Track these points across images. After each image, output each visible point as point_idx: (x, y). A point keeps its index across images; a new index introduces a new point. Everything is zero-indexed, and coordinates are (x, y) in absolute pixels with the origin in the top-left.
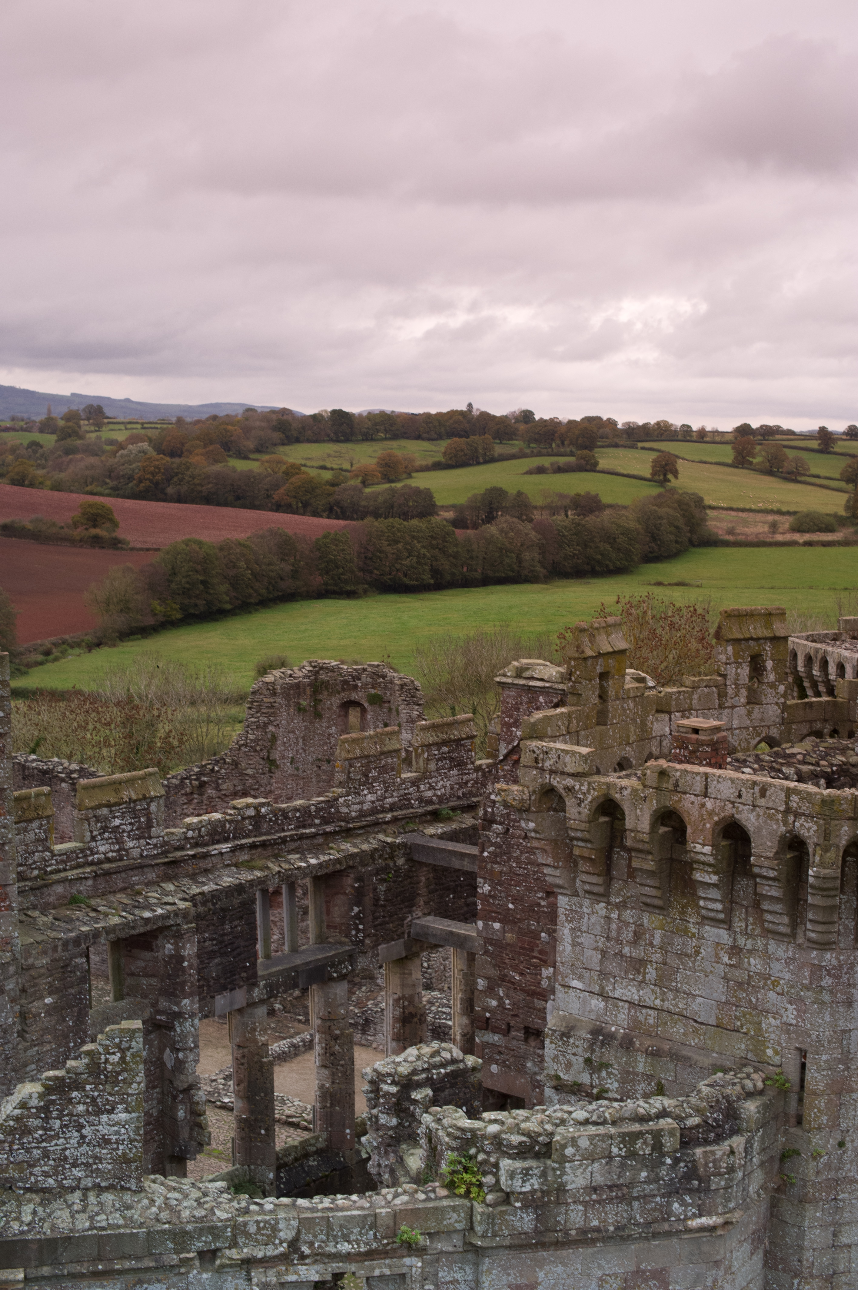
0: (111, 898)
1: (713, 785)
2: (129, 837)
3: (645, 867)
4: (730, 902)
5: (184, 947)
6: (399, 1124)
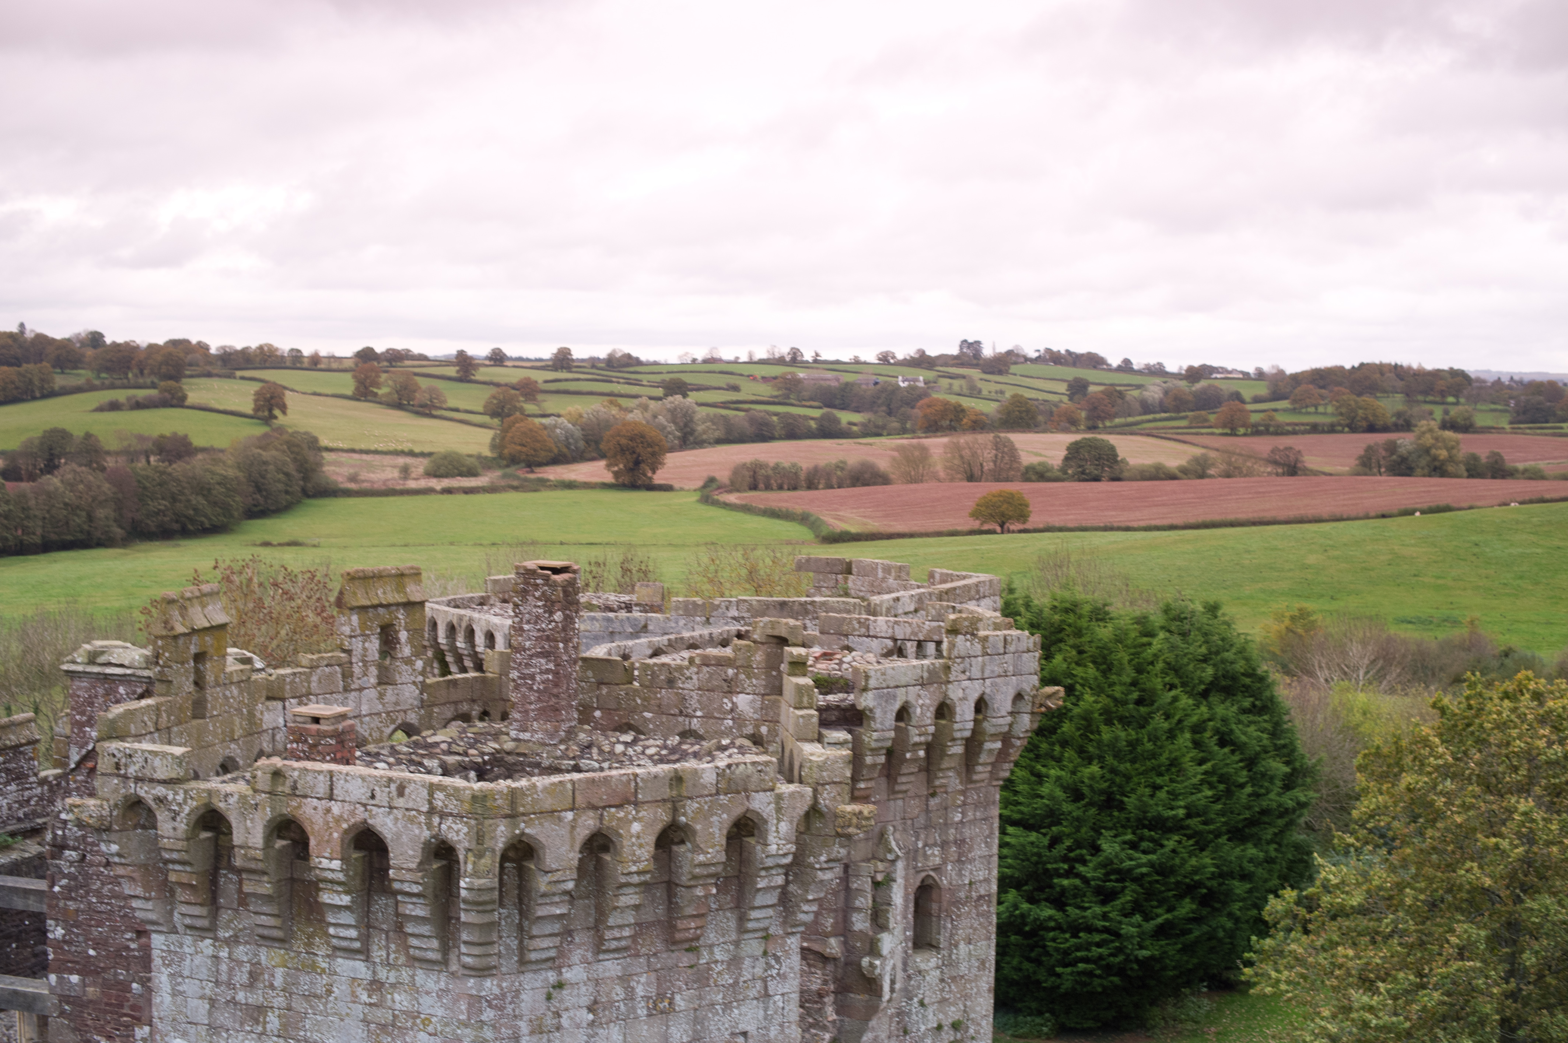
1: (339, 786)
3: (260, 891)
4: (367, 927)
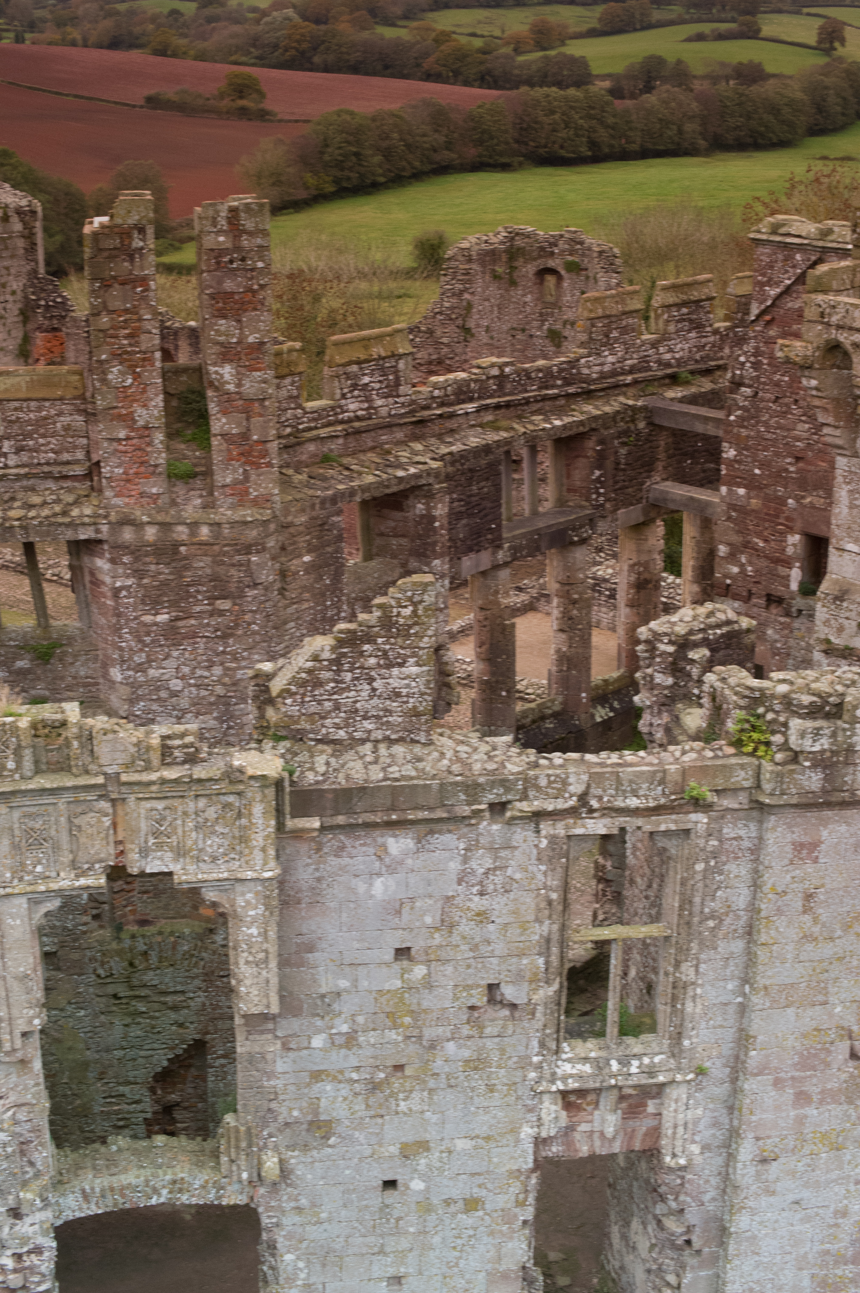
0: (362, 457)
2: (377, 395)
5: (435, 507)
6: (675, 684)
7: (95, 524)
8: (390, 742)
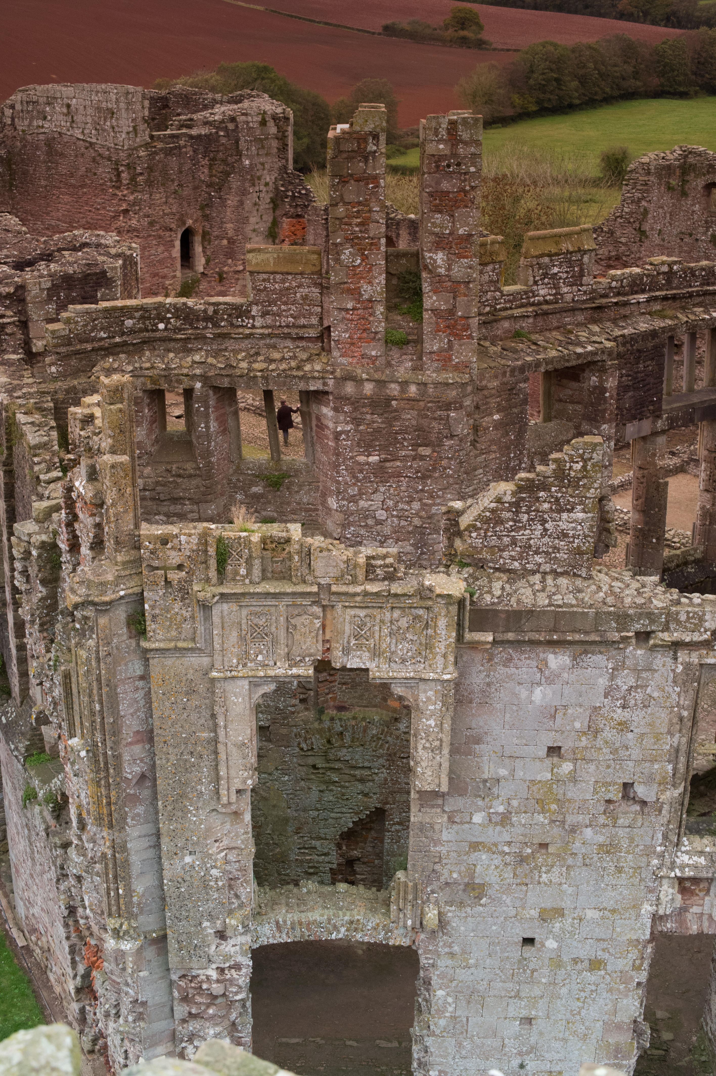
0: (548, 334)
2: (564, 283)
5: (607, 380)
7: (323, 378)
8: (556, 574)
